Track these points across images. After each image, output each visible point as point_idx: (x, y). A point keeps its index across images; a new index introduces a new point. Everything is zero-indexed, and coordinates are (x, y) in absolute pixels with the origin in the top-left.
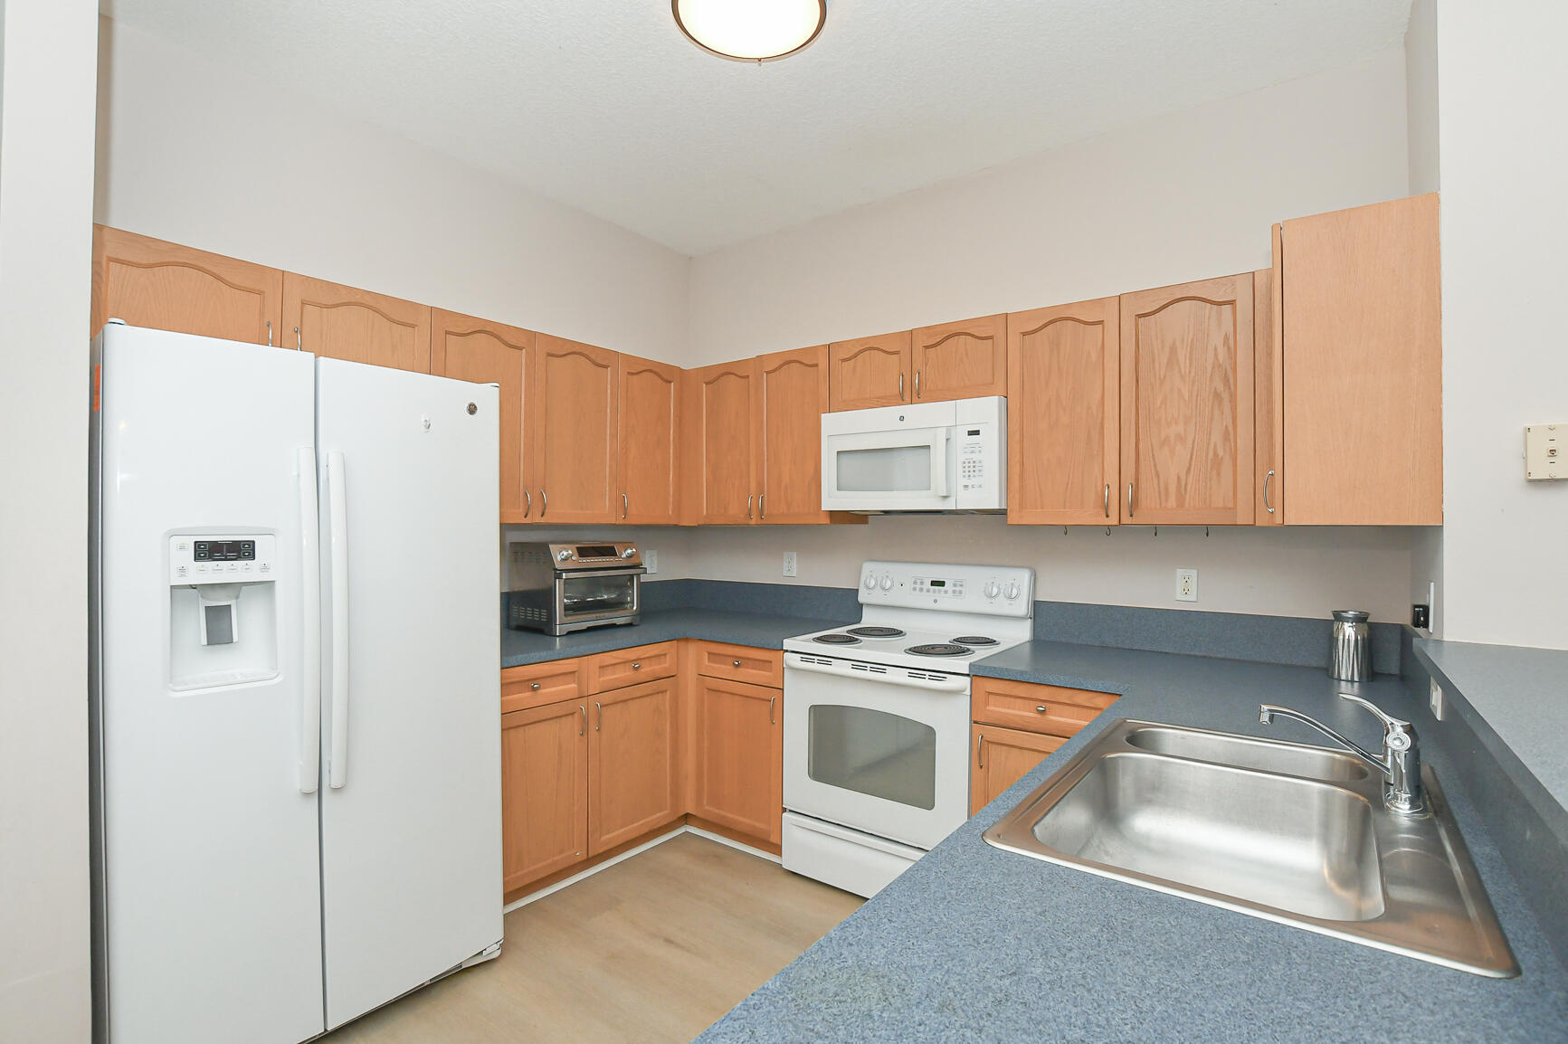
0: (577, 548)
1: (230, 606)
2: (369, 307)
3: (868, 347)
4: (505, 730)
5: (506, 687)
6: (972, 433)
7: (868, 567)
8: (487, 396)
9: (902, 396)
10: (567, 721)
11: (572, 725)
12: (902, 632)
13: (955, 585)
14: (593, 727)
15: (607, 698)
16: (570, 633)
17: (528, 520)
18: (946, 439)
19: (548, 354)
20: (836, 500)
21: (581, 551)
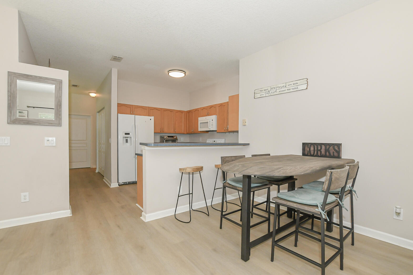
1: (128, 139)
3: (204, 108)
6: (212, 120)
7: (208, 139)
8: (152, 118)
9: (207, 115)
13: (216, 141)
17: (161, 132)
18: (210, 121)
19: (164, 111)
20: (200, 130)
21: (169, 137)
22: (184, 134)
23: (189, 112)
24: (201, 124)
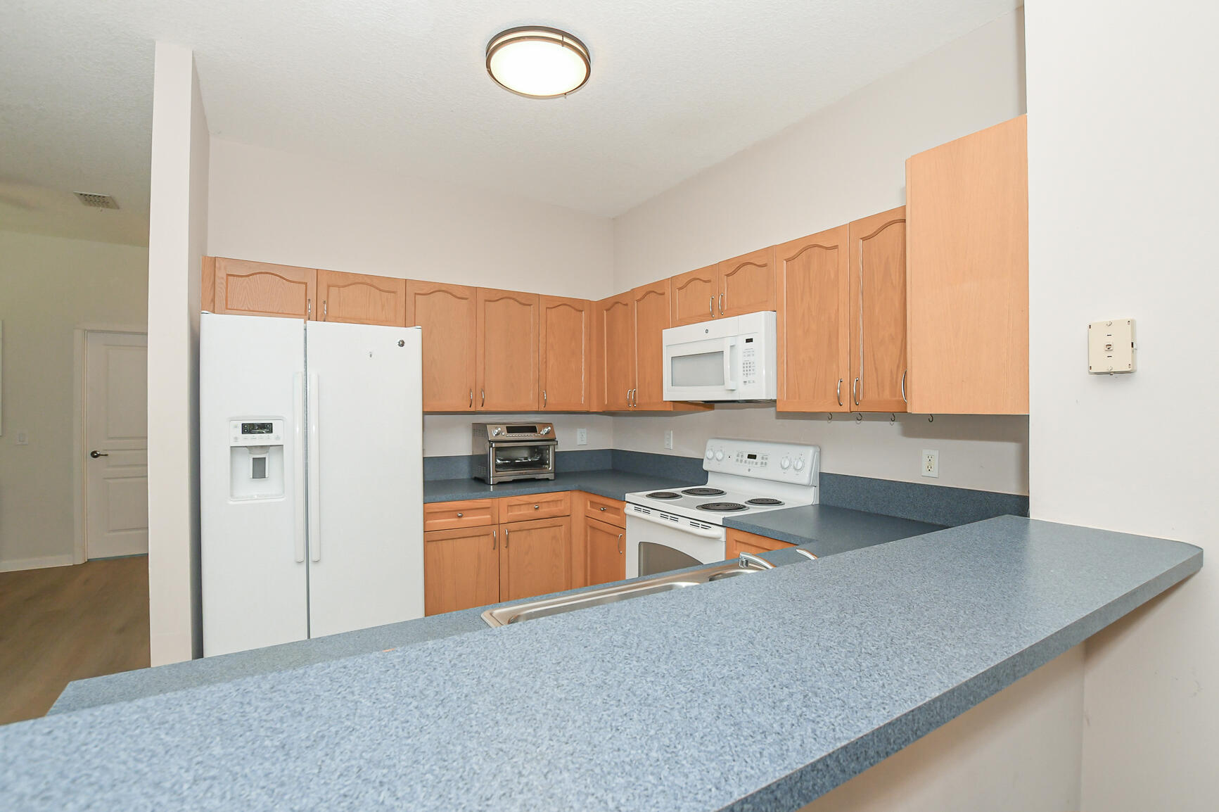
0: (507, 427)
1: (265, 458)
2: (367, 284)
3: (693, 278)
4: (427, 542)
5: (427, 515)
6: (749, 341)
7: (711, 443)
8: (413, 335)
9: (712, 314)
10: (484, 540)
11: (486, 543)
12: (723, 492)
13: (763, 458)
14: (503, 545)
15: (513, 526)
16: (500, 483)
17: (472, 409)
18: (732, 346)
19: (486, 301)
20: (671, 393)
21: (511, 430)
22: (588, 413)
23: (612, 304)
24: (678, 364)
